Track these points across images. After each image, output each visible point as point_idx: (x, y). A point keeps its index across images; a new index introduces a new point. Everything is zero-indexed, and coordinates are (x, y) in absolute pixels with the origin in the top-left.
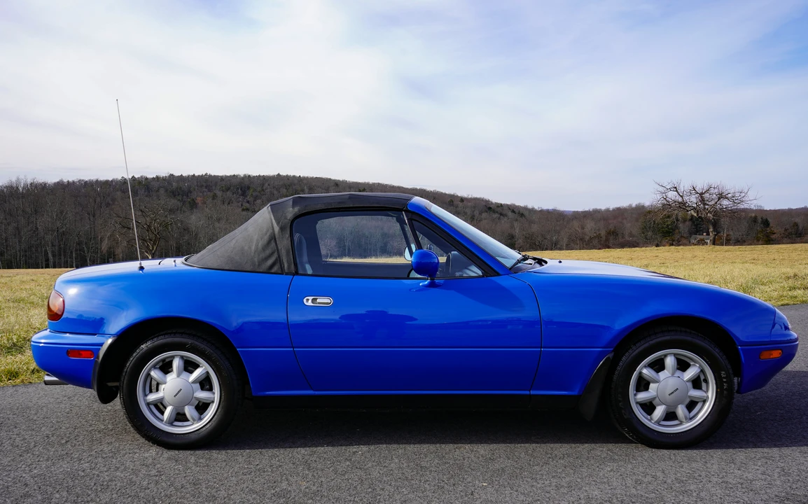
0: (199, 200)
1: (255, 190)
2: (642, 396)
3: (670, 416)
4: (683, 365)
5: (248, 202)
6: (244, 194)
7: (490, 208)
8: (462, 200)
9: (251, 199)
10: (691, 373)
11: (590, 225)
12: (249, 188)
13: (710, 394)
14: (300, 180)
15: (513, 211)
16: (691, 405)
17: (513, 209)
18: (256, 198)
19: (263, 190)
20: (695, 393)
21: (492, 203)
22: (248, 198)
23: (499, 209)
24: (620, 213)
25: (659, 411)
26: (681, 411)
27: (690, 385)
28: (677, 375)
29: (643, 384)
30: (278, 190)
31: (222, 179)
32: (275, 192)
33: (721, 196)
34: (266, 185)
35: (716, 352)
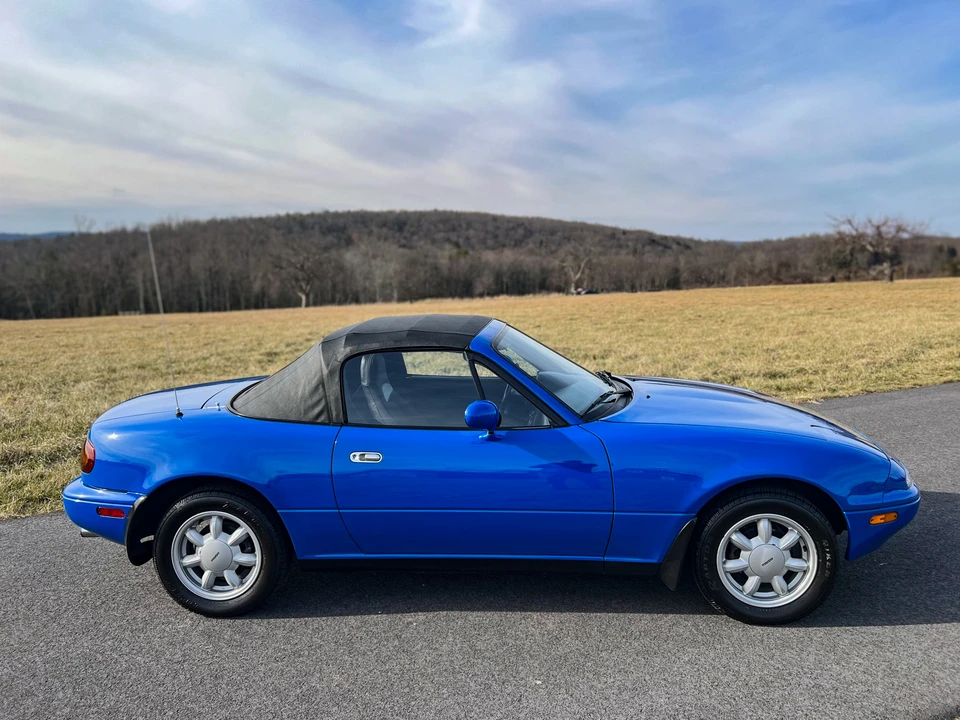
0: (355, 236)
1: (412, 226)
2: (732, 565)
3: (766, 586)
4: (779, 531)
5: (405, 238)
6: (401, 230)
7: (654, 241)
8: (624, 232)
9: (408, 235)
10: (789, 539)
11: (760, 258)
12: (405, 223)
13: (811, 564)
14: (458, 216)
15: (678, 244)
16: (789, 576)
17: (678, 241)
18: (413, 234)
19: (420, 226)
20: (794, 563)
21: (656, 236)
22: (406, 234)
23: (663, 242)
24: (792, 244)
25: (752, 582)
26: (778, 582)
27: (788, 553)
28: (771, 542)
29: (733, 552)
30: (435, 225)
31: (378, 215)
32: (432, 227)
33: (899, 229)
34: (423, 220)
35: (817, 516)
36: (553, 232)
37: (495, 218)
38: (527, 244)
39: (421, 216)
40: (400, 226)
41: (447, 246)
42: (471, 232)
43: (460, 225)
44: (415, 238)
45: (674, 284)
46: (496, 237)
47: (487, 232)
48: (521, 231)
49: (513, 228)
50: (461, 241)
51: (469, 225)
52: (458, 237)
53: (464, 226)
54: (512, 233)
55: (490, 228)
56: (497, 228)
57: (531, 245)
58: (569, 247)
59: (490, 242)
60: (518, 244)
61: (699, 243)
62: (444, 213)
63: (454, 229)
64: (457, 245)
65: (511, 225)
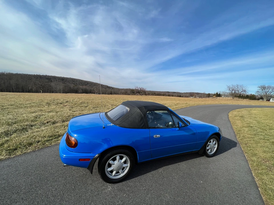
36: (92, 84)
37: (82, 80)
40: (63, 80)
41: (72, 84)
42: (77, 82)
44: (66, 82)
45: (111, 94)
46: (82, 83)
48: (86, 83)
50: (75, 83)
51: (77, 81)
55: (81, 82)
56: (82, 82)
57: (88, 86)
58: (95, 86)
59: (81, 84)
60: (86, 85)
61: (114, 88)
62: (72, 78)
63: (74, 81)
64: (74, 84)
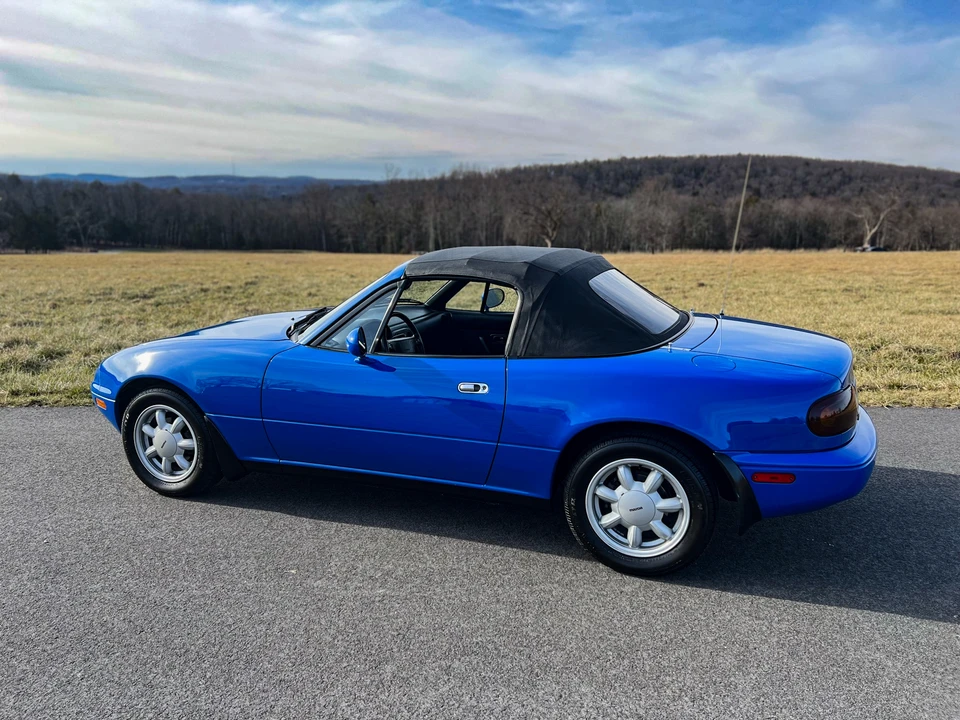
1: (710, 172)
5: (700, 185)
6: (697, 176)
9: (704, 182)
12: (703, 169)
14: (765, 160)
18: (710, 181)
19: (719, 172)
22: (702, 181)
30: (736, 172)
31: (675, 160)
32: (733, 174)
34: (723, 166)
37: (807, 163)
38: (843, 191)
39: (721, 161)
40: (697, 172)
42: (777, 178)
43: (765, 171)
46: (805, 183)
47: (795, 179)
48: (837, 178)
49: (828, 174)
50: (763, 188)
51: (775, 170)
52: (760, 183)
53: (769, 171)
54: (824, 180)
55: (800, 173)
56: (808, 174)
57: (847, 193)
59: (797, 189)
60: (830, 192)
62: (749, 157)
63: (757, 175)
65: (826, 170)
